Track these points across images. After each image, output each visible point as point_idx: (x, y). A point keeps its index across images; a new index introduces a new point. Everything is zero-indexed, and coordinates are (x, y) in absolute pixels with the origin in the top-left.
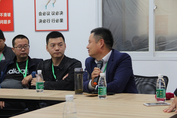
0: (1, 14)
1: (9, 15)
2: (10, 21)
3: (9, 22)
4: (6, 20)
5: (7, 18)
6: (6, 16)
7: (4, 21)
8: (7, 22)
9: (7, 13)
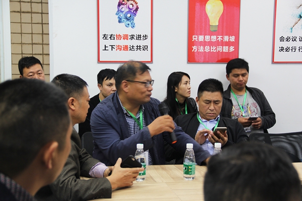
0: (220, 37)
1: (233, 39)
2: (233, 47)
3: (232, 49)
4: (227, 47)
5: (228, 44)
6: (228, 41)
7: (224, 47)
8: (229, 50)
9: (229, 37)
